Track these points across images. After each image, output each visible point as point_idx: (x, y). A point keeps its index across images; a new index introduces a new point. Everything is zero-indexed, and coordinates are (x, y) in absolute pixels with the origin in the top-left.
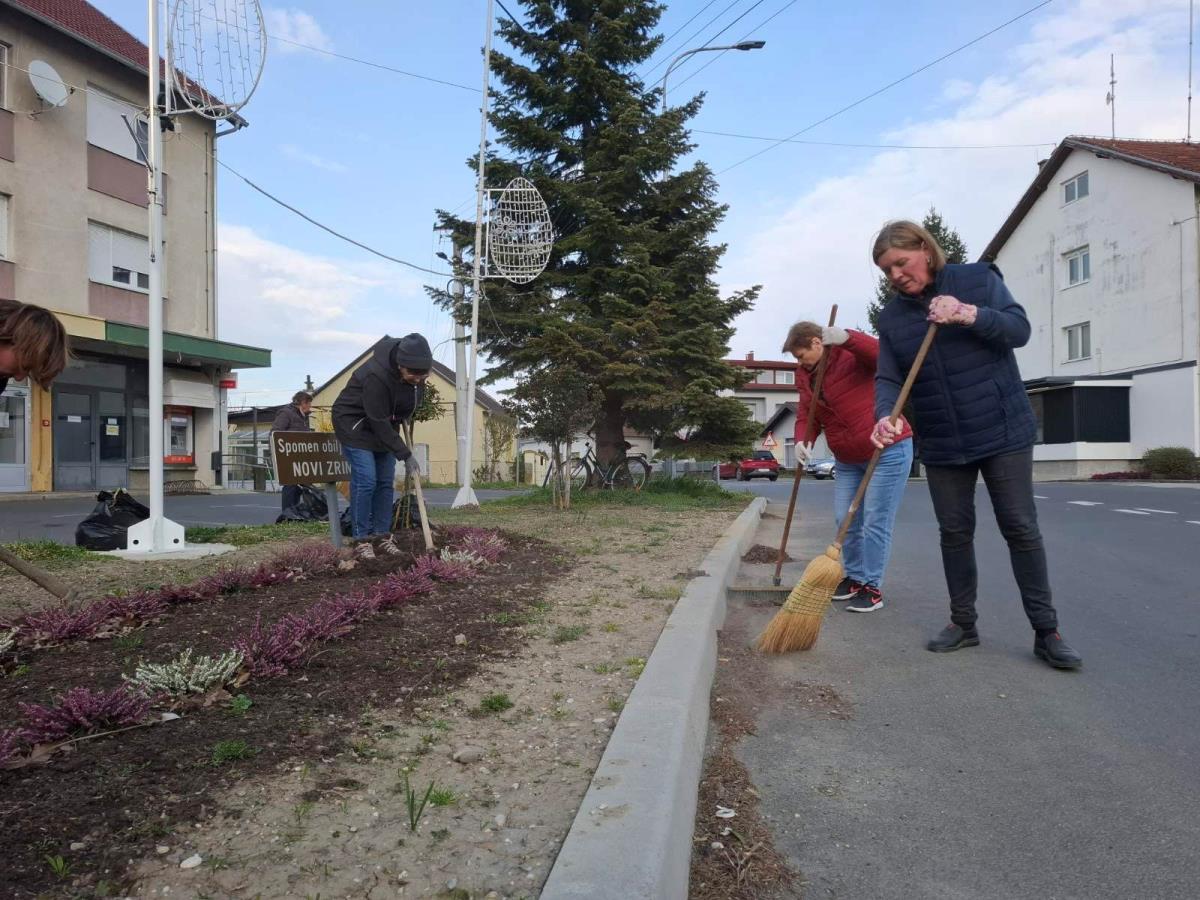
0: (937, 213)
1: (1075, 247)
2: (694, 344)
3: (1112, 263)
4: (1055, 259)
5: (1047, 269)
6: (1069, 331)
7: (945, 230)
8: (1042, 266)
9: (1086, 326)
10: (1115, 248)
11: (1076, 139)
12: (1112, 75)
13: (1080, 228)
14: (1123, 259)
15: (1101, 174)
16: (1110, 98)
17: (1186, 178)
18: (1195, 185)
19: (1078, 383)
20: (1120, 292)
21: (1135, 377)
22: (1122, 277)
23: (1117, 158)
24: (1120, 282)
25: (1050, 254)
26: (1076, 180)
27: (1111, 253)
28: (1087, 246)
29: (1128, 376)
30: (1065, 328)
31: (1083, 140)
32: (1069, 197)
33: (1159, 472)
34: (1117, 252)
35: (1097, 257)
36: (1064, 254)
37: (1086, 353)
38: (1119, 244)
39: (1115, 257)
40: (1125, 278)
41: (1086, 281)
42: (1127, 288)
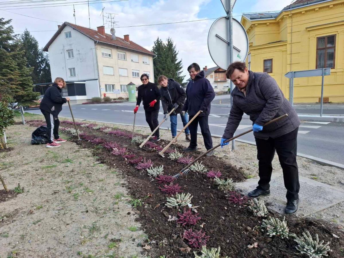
0: (28, 30)
1: (70, 49)
2: (26, 81)
4: (65, 52)
5: (63, 53)
6: (70, 69)
7: (31, 36)
8: (62, 52)
9: (74, 69)
10: (79, 51)
11: (67, 23)
12: (74, 10)
13: (70, 45)
14: (81, 54)
15: (74, 33)
16: (74, 15)
17: (92, 39)
18: (94, 42)
19: (75, 83)
20: (81, 62)
21: (86, 81)
23: (78, 31)
24: (81, 59)
25: (63, 50)
26: (68, 33)
27: (78, 52)
28: (72, 50)
29: (85, 81)
30: (69, 69)
31: (69, 23)
32: (67, 37)
33: (95, 102)
34: (79, 53)
35: (75, 53)
36: (67, 50)
37: (75, 75)
38: (80, 51)
39: (79, 54)
40: (82, 59)
41: (73, 58)
42: (83, 61)
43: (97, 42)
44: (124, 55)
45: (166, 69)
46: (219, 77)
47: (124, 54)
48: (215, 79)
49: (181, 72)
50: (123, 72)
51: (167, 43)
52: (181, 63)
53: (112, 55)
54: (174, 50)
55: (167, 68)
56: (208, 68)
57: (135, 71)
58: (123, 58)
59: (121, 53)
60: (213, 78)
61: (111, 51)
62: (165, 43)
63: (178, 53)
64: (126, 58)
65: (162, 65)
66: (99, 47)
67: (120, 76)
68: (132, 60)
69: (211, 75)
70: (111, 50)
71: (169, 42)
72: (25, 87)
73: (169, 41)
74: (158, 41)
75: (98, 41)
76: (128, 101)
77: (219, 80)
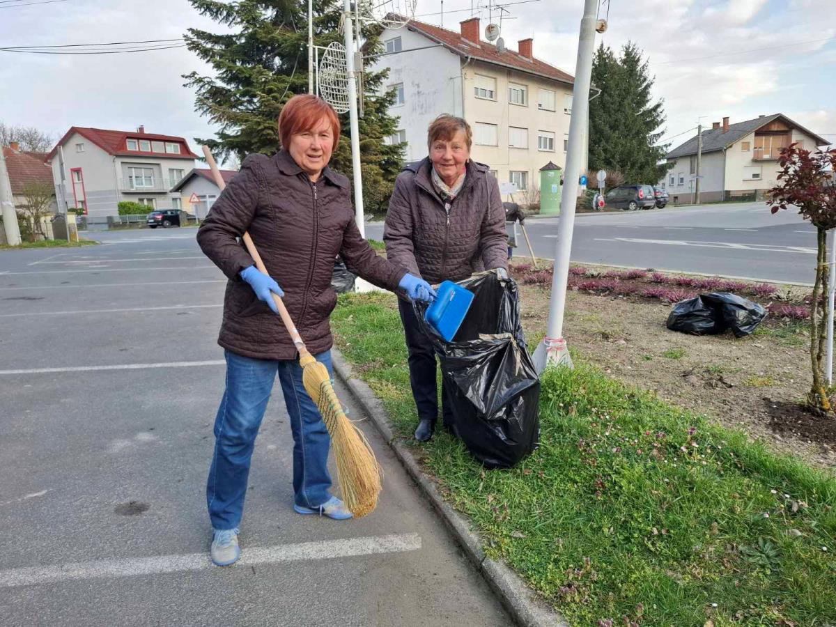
1: (396, 83)
3: (417, 96)
10: (418, 87)
11: (394, 15)
13: (398, 71)
14: (423, 94)
15: (409, 40)
17: (457, 53)
18: (461, 58)
20: (422, 114)
22: (423, 105)
23: (420, 33)
24: (422, 107)
26: (393, 41)
27: (415, 90)
28: (402, 83)
31: (397, 16)
34: (420, 90)
35: (408, 91)
36: (388, 86)
38: (420, 85)
39: (418, 93)
40: (424, 106)
41: (401, 104)
42: (426, 112)
43: (469, 60)
44: (523, 91)
45: (622, 128)
46: (767, 147)
47: (524, 88)
48: (756, 153)
49: (658, 135)
50: (518, 138)
51: (624, 57)
52: (659, 110)
53: (496, 93)
54: (641, 76)
55: (625, 123)
56: (731, 122)
57: (544, 135)
58: (520, 101)
59: (517, 86)
60: (749, 150)
61: (496, 82)
62: (619, 55)
63: (652, 83)
64: (527, 101)
65: (610, 116)
66: (470, 73)
67: (511, 147)
68: (540, 105)
69: (743, 143)
70: (495, 78)
71: (628, 54)
72: (389, 169)
73: (630, 50)
74: (602, 51)
75: (470, 57)
76: (538, 214)
77: (766, 157)
